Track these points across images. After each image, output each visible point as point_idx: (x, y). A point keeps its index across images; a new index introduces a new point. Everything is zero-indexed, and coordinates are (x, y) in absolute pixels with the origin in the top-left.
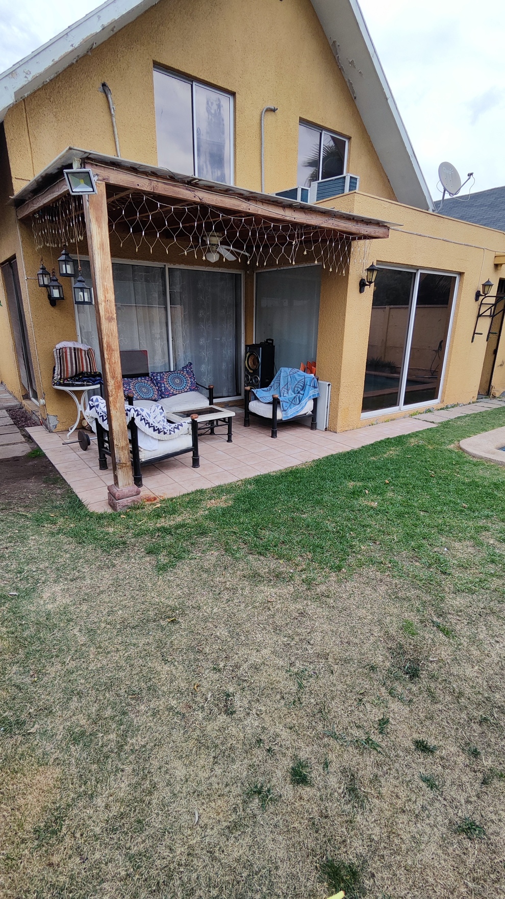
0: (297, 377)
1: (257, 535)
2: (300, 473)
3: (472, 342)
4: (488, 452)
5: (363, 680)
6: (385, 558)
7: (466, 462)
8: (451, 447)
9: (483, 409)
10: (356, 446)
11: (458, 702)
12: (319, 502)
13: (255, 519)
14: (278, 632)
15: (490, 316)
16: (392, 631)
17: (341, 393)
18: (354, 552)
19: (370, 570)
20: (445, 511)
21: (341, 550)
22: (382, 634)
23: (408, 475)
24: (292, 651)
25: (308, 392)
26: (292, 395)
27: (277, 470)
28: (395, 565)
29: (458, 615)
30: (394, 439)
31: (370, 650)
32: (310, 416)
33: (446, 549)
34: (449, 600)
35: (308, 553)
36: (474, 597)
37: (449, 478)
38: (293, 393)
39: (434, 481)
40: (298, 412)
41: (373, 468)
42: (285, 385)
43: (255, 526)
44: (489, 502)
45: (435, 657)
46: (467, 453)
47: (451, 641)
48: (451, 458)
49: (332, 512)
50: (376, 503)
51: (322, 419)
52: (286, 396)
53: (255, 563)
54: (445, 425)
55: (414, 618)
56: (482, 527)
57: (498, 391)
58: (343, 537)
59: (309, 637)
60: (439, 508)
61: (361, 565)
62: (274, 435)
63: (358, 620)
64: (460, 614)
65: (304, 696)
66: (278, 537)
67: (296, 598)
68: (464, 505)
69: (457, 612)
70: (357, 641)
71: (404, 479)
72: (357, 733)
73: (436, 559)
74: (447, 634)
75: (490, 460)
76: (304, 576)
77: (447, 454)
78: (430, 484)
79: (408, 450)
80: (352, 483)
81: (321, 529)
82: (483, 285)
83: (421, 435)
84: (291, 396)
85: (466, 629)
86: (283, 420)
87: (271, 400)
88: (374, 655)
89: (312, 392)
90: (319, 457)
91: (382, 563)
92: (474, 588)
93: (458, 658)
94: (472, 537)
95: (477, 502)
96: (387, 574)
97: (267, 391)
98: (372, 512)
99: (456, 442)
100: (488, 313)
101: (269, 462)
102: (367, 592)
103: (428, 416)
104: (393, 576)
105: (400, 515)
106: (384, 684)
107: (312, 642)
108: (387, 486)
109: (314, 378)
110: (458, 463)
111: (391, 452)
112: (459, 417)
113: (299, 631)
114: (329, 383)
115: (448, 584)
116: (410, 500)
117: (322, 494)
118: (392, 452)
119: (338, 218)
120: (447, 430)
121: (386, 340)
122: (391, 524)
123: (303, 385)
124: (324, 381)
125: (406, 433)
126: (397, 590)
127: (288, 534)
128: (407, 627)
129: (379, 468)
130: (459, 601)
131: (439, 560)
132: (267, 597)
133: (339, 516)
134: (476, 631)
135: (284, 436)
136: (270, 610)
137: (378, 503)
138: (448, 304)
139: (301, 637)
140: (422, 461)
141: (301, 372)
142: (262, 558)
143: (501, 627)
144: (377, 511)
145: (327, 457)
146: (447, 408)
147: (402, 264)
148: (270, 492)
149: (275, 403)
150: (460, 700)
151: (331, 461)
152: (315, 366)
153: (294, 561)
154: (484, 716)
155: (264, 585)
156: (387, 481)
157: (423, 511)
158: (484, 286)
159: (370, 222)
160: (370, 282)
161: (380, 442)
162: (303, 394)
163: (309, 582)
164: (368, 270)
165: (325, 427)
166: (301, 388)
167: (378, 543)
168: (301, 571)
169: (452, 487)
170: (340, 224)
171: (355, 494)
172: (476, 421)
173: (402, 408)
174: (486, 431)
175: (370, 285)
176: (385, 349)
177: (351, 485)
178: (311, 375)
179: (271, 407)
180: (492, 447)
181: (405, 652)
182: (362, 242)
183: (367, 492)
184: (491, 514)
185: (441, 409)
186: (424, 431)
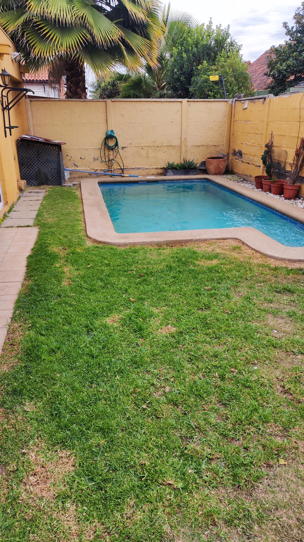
4: (119, 238)
8: (89, 243)
9: (37, 203)
57: (21, 184)
99: (85, 238)
103: (12, 221)
112: (38, 215)
146: (11, 209)
185: (9, 211)
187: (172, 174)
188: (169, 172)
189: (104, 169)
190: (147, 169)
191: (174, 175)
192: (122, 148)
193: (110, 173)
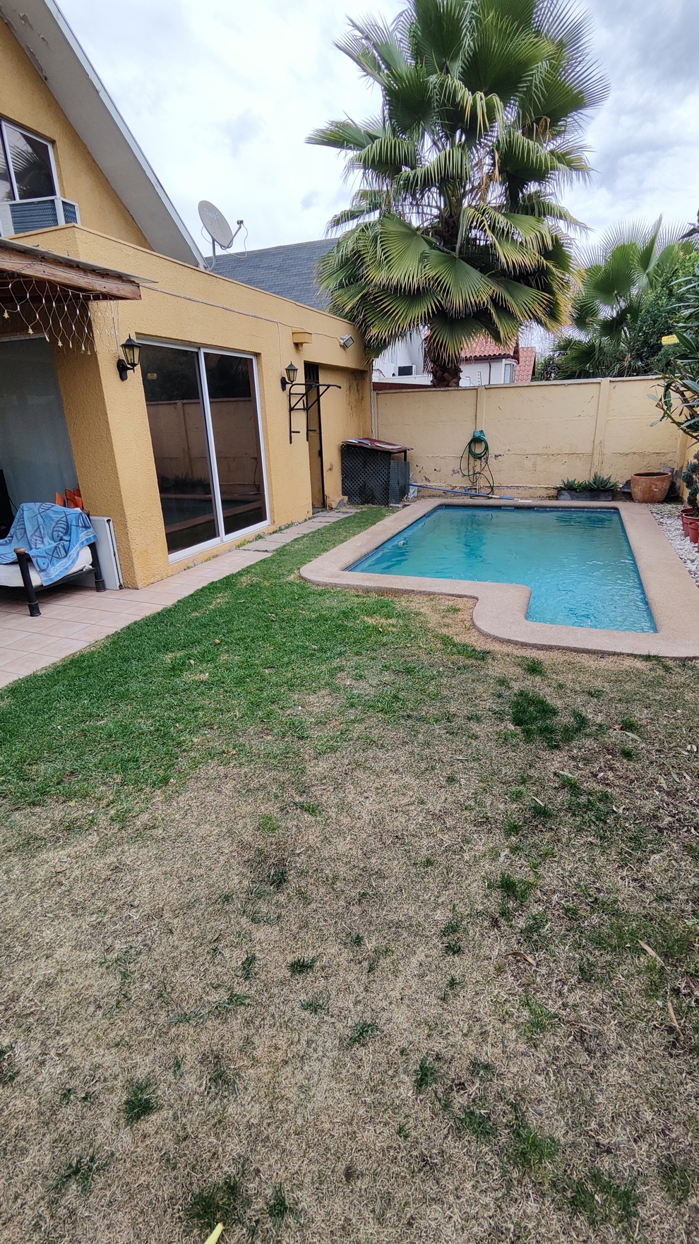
0: (53, 516)
1: (23, 777)
2: (88, 661)
3: (291, 443)
4: (332, 576)
5: (216, 920)
6: (227, 745)
7: (310, 593)
8: (291, 578)
9: (321, 525)
10: (169, 602)
11: (334, 889)
12: (123, 696)
13: (17, 753)
14: (80, 912)
15: (304, 409)
16: (247, 838)
17: (131, 530)
18: (185, 750)
19: (209, 768)
20: (293, 661)
21: (165, 754)
22: (234, 847)
23: (243, 627)
24: (106, 930)
25: (78, 537)
26: (50, 544)
27: (47, 665)
28: (241, 748)
29: (322, 784)
30: (220, 581)
31: (221, 876)
32: (89, 572)
33: (300, 708)
34: (311, 769)
35: (115, 776)
36: (338, 754)
37: (293, 618)
38: (51, 542)
39: (276, 626)
40: (67, 568)
41: (197, 626)
42: (35, 531)
43: (18, 763)
44: (340, 636)
45: (302, 847)
46: (310, 582)
47: (318, 818)
48: (293, 592)
49: (144, 704)
50: (207, 674)
51: (111, 572)
52: (40, 548)
53: (25, 822)
54: (281, 552)
55: (271, 809)
56: (335, 669)
57: (333, 501)
58: (165, 734)
59: (132, 898)
60: (286, 659)
61: (195, 764)
62: (34, 612)
63: (201, 842)
64: (324, 781)
65: (132, 988)
66: (61, 767)
67: (102, 850)
68: (313, 646)
69: (321, 780)
70: (202, 871)
71: (239, 633)
72: (214, 997)
73: (290, 724)
74: (313, 811)
75: (336, 585)
76: (112, 812)
77: (288, 588)
78: (273, 631)
79: (241, 593)
80: (171, 655)
81: (131, 733)
82: (286, 369)
83: (253, 570)
84: (51, 546)
85: (333, 797)
86: (45, 585)
87: (14, 557)
88: (227, 879)
89: (83, 536)
90: (115, 630)
91: (224, 752)
92: (335, 744)
93: (328, 836)
94: (327, 684)
95: (327, 639)
96: (232, 765)
97: (7, 544)
98: (203, 688)
99: (295, 571)
100: (300, 405)
101: (31, 655)
102: (209, 799)
103: (260, 544)
104: (241, 764)
105: (240, 682)
106: (244, 912)
107: (136, 903)
108: (218, 646)
109: (81, 514)
110: (301, 597)
111: (218, 601)
112: (296, 539)
113: (114, 895)
114: (108, 518)
115: (307, 750)
116: (250, 657)
117: (127, 683)
118: (220, 600)
119: (51, 263)
120: (283, 557)
121: (189, 448)
122: (230, 696)
123: (65, 527)
124: (100, 516)
125: (235, 571)
126: (247, 781)
127: (79, 757)
128: (266, 825)
129: (205, 626)
130: (322, 767)
131: (293, 724)
132: (54, 867)
133: (157, 707)
134: (344, 795)
135: (53, 610)
136: (62, 885)
137: (210, 673)
138: (250, 396)
139: (118, 903)
140: (259, 604)
141: (58, 507)
142: (38, 809)
143: (368, 780)
144: (209, 685)
145: (128, 627)
146: (280, 529)
147: (174, 339)
148: (39, 702)
149: (24, 561)
150: (335, 886)
151: (133, 631)
152: (80, 496)
153: (93, 795)
154: (362, 892)
155: (49, 850)
156: (217, 641)
157: (268, 668)
158: (288, 370)
159: (108, 274)
160: (134, 365)
161: (202, 590)
162: (70, 541)
163: (122, 819)
164: (124, 346)
165: (118, 584)
166: (64, 531)
167: (216, 728)
168: (108, 806)
169: (298, 629)
170: (56, 273)
171: (176, 669)
172: (316, 541)
173: (224, 539)
174: (327, 551)
175: (133, 369)
176: (190, 462)
177: (168, 658)
178: (76, 509)
179: (17, 568)
180: (335, 569)
181: (267, 857)
182: (103, 304)
183: (192, 662)
184: (343, 649)
185: (274, 533)
186: (257, 564)
187: (570, 498)
188: (564, 495)
189: (465, 486)
190: (531, 488)
191: (573, 499)
192: (496, 456)
193: (473, 492)
